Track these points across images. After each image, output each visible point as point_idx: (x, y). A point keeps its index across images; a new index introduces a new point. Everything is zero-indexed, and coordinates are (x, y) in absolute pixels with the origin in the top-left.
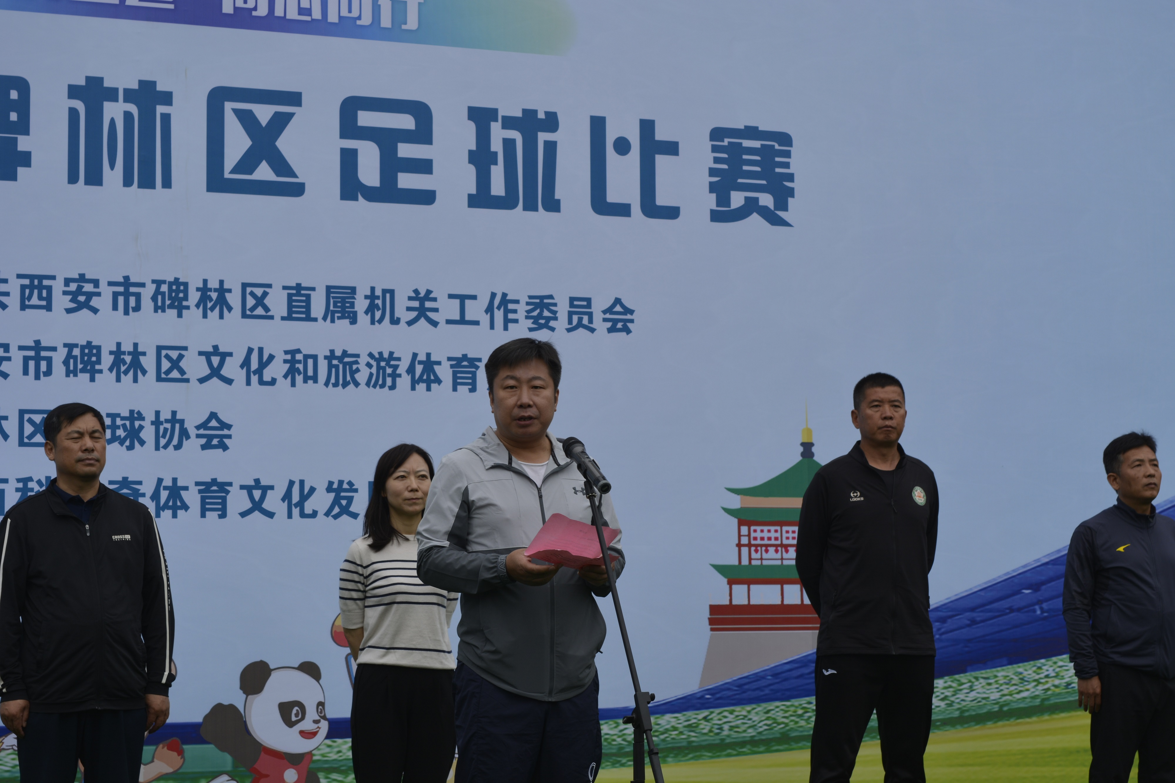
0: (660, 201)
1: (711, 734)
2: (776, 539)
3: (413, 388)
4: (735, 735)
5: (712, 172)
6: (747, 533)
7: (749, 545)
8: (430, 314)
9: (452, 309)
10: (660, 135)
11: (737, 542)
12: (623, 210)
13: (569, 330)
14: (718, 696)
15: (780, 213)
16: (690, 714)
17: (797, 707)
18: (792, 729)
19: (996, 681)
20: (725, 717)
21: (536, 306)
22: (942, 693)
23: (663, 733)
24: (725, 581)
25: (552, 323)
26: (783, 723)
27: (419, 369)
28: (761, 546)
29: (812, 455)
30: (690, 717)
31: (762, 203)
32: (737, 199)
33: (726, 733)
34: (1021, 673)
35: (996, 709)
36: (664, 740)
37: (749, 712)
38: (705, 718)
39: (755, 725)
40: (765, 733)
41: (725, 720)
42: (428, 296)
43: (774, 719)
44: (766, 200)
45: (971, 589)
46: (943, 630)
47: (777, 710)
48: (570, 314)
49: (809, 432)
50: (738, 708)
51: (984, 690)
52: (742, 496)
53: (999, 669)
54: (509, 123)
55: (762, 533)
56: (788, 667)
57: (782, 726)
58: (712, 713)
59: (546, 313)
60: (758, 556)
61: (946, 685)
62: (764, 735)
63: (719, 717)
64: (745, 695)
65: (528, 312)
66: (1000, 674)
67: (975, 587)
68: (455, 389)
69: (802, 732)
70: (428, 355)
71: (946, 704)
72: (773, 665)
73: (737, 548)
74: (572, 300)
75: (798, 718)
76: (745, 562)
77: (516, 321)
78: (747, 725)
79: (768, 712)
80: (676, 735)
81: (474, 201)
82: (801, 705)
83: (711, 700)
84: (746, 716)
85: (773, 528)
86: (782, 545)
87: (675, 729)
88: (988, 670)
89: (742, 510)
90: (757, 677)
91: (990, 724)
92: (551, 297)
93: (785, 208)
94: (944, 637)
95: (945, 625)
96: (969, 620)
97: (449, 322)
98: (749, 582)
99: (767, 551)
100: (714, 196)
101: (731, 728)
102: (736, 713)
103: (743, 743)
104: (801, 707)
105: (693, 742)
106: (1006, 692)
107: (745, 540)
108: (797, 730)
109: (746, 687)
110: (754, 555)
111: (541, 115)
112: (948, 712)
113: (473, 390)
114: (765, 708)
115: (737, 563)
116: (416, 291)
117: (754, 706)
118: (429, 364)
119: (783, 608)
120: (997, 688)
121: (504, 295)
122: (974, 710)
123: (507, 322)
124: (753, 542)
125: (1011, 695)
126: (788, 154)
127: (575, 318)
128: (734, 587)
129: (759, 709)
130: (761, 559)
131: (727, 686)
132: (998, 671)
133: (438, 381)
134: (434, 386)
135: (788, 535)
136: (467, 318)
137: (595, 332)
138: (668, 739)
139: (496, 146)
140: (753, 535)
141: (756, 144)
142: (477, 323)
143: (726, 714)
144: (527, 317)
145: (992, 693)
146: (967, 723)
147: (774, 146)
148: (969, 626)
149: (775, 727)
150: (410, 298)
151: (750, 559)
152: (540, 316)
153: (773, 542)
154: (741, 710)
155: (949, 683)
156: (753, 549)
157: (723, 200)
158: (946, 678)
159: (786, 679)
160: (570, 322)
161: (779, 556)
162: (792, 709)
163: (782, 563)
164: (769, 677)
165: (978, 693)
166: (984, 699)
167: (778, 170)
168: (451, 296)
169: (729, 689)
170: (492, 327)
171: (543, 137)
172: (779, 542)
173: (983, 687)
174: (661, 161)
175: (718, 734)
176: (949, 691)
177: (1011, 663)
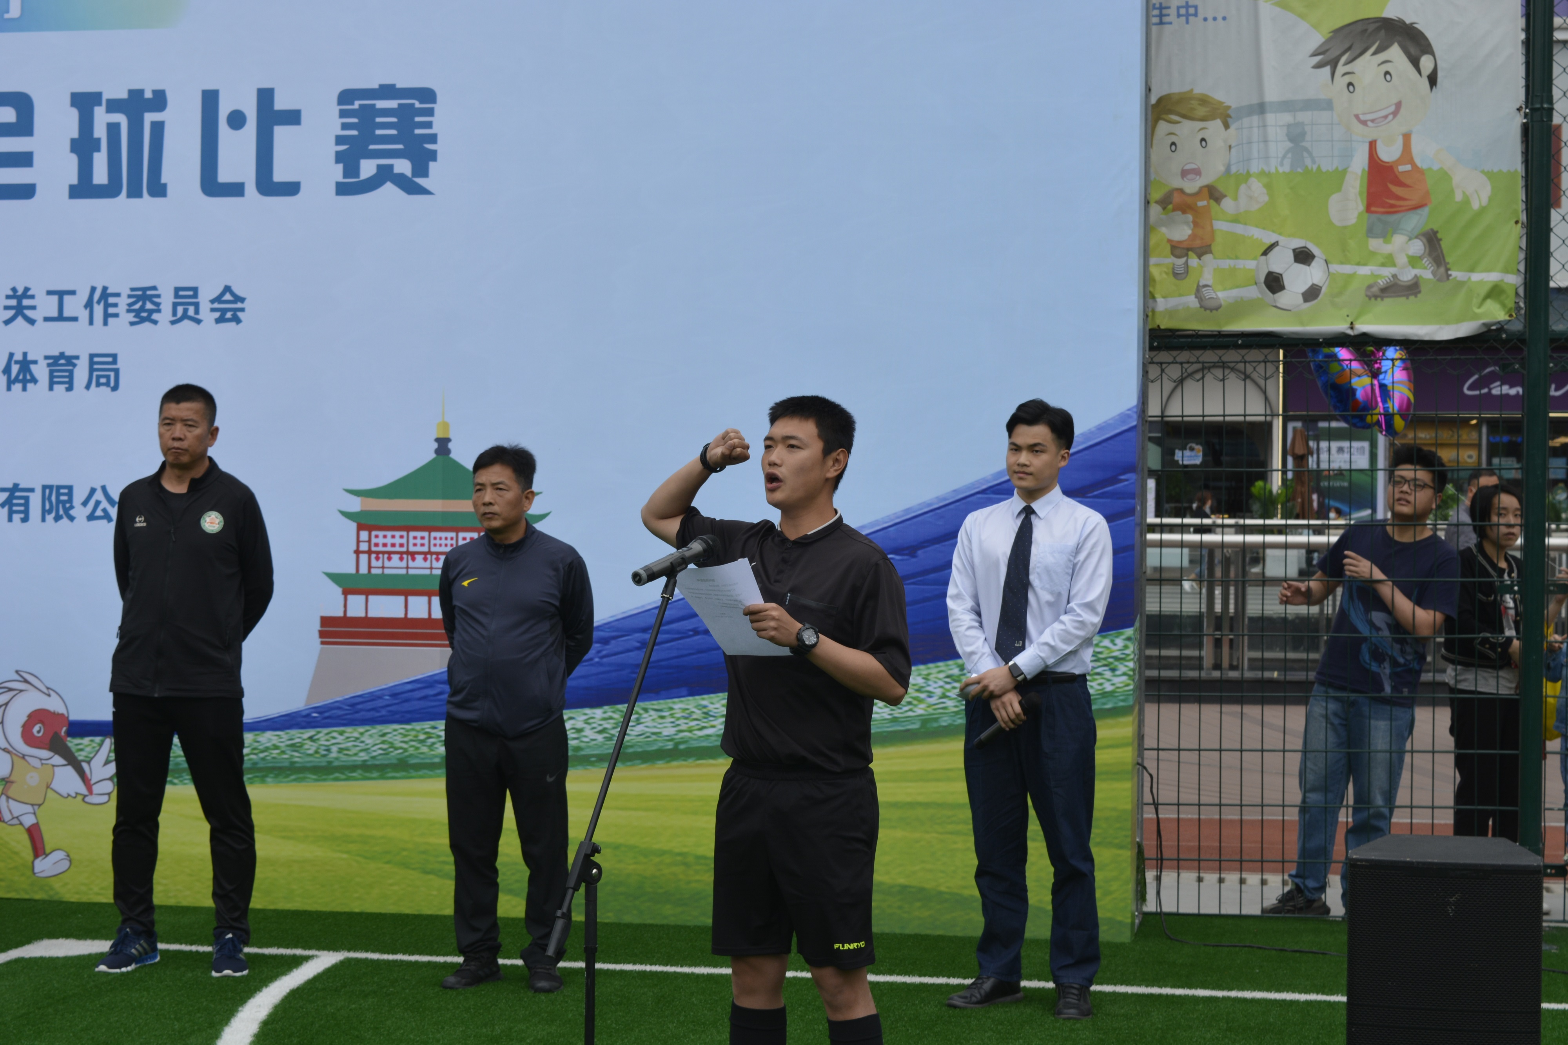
0: (279, 176)
1: (317, 755)
2: (401, 545)
3: (9, 389)
4: (344, 758)
5: (339, 140)
6: (367, 539)
7: (369, 552)
8: (28, 313)
9: (49, 306)
10: (281, 103)
11: (355, 548)
12: (236, 190)
13: (173, 323)
14: (327, 714)
15: (420, 181)
16: (294, 732)
17: (418, 732)
18: (411, 756)
19: (671, 715)
20: (334, 738)
21: (138, 298)
22: (600, 725)
23: (262, 751)
24: (339, 590)
25: (155, 316)
26: (401, 748)
27: (15, 369)
28: (383, 553)
29: (448, 452)
30: (293, 735)
31: (397, 170)
32: (368, 168)
33: (334, 755)
34: (705, 707)
35: (670, 747)
36: (263, 759)
37: (362, 734)
38: (311, 738)
39: (368, 749)
40: (380, 757)
41: (334, 741)
42: (26, 293)
43: (391, 743)
44: (403, 166)
45: (643, 606)
46: (604, 653)
47: (395, 733)
48: (175, 306)
49: (446, 426)
50: (349, 729)
51: (655, 724)
52: (363, 498)
53: (676, 700)
54: (114, 106)
55: (382, 538)
56: (409, 687)
57: (400, 751)
58: (319, 732)
59: (149, 306)
60: (379, 564)
61: (606, 716)
62: (378, 760)
63: (327, 737)
64: (357, 716)
65: (130, 305)
66: (676, 706)
67: (649, 604)
68: (51, 388)
69: (423, 759)
70: (25, 354)
71: (605, 738)
72: (392, 684)
73: (354, 556)
74: (177, 290)
75: (420, 743)
76: (364, 570)
77: (116, 315)
78: (358, 748)
79: (384, 735)
80: (277, 754)
81: (75, 192)
82: (423, 729)
83: (319, 719)
84: (357, 739)
85: (398, 534)
86: (408, 552)
87: (276, 747)
88: (661, 701)
89: (363, 513)
90: (373, 697)
91: (660, 764)
92: (154, 288)
93: (425, 174)
94: (605, 660)
95: (608, 647)
96: (639, 642)
97: (47, 319)
98: (367, 593)
99: (389, 559)
100: (340, 167)
101: (340, 750)
102: (347, 735)
103: (353, 768)
104: (423, 731)
105: (296, 762)
106: (684, 727)
107: (364, 547)
108: (417, 757)
109: (360, 707)
110: (374, 563)
111: (148, 95)
112: (606, 747)
113: (70, 389)
114: (381, 731)
115: (353, 571)
116: (14, 290)
117: (367, 728)
118: (26, 364)
119: (406, 622)
120: (673, 722)
121: (105, 289)
122: (641, 747)
123: (107, 316)
124: (374, 549)
125: (690, 731)
126: (430, 112)
127: (180, 310)
128: (350, 597)
129: (373, 731)
130: (383, 567)
131: (337, 704)
132: (674, 703)
133: (34, 380)
134: (30, 386)
135: (415, 541)
136: (66, 314)
137: (202, 324)
138: (268, 758)
139: (100, 131)
140: (374, 540)
141: (393, 104)
142: (75, 319)
143: (335, 734)
144: (128, 311)
145: (665, 727)
146: (630, 760)
147: (413, 104)
148: (638, 649)
149: (392, 752)
150: (8, 297)
151: (370, 567)
152: (142, 309)
153: (397, 549)
154: (352, 732)
155: (610, 714)
156: (373, 556)
157: (351, 170)
158: (606, 708)
159: (407, 700)
160: (174, 313)
161: (404, 564)
162: (413, 733)
163: (407, 572)
164: (387, 697)
165: (647, 727)
166: (653, 734)
167: (418, 131)
168: (50, 293)
169: (339, 708)
170: (91, 322)
171: (149, 118)
172: (404, 549)
173: (653, 720)
174: (281, 133)
175: (324, 756)
176: (608, 723)
177: (692, 693)
